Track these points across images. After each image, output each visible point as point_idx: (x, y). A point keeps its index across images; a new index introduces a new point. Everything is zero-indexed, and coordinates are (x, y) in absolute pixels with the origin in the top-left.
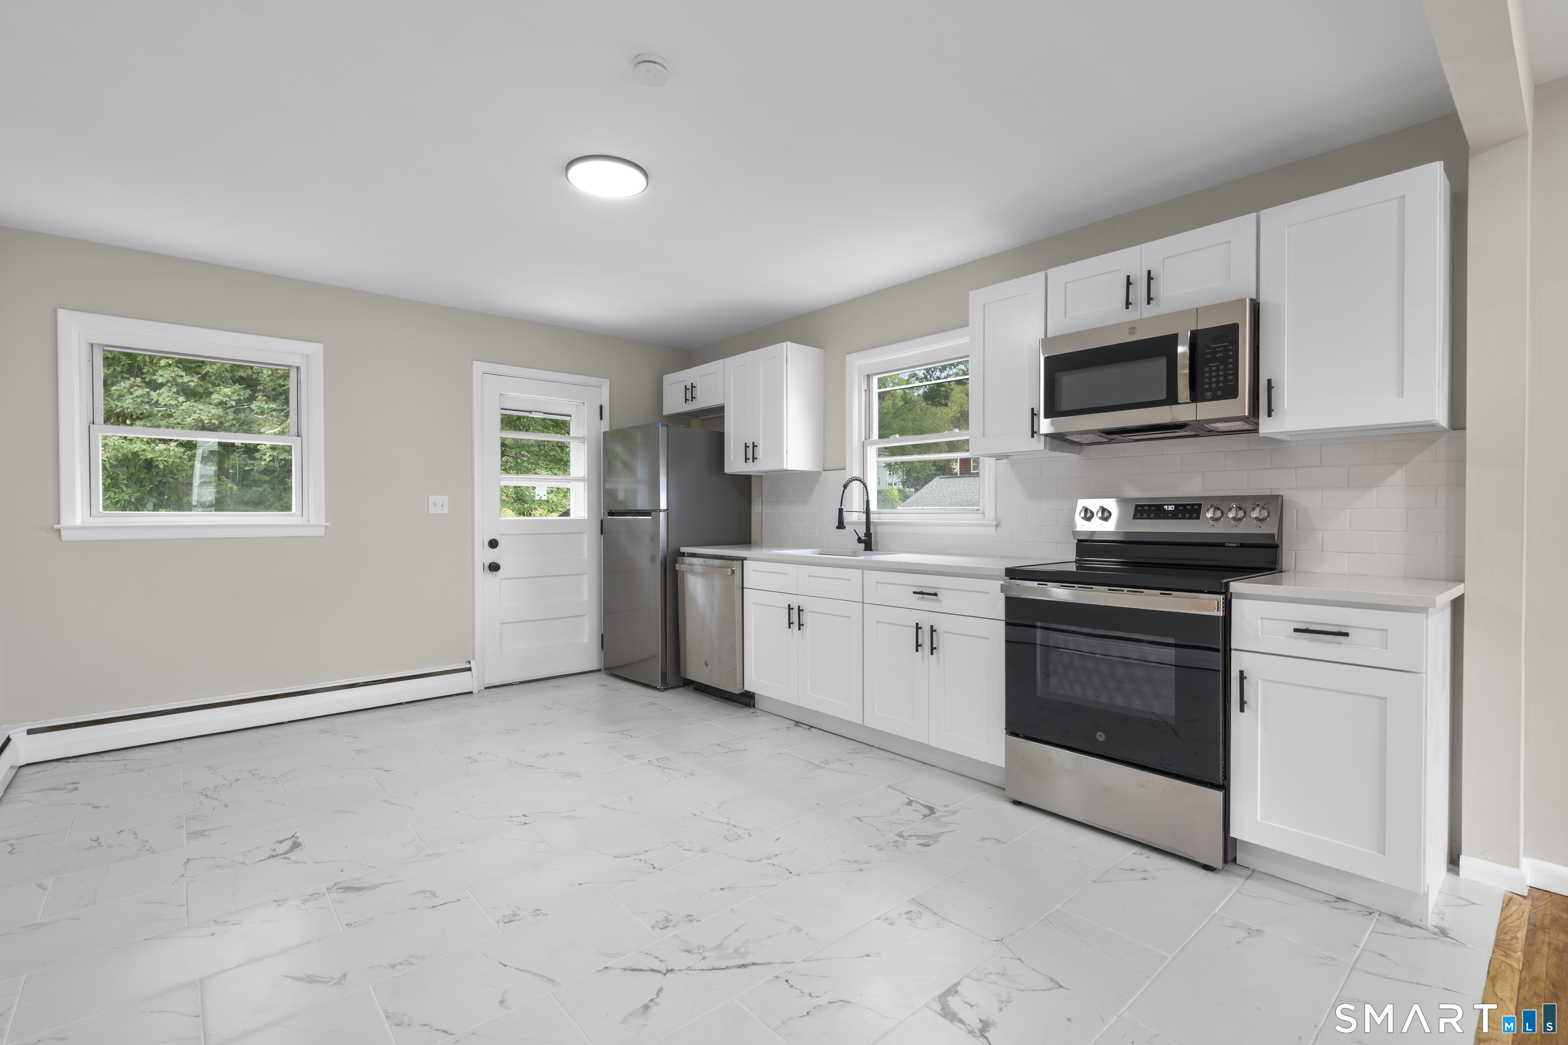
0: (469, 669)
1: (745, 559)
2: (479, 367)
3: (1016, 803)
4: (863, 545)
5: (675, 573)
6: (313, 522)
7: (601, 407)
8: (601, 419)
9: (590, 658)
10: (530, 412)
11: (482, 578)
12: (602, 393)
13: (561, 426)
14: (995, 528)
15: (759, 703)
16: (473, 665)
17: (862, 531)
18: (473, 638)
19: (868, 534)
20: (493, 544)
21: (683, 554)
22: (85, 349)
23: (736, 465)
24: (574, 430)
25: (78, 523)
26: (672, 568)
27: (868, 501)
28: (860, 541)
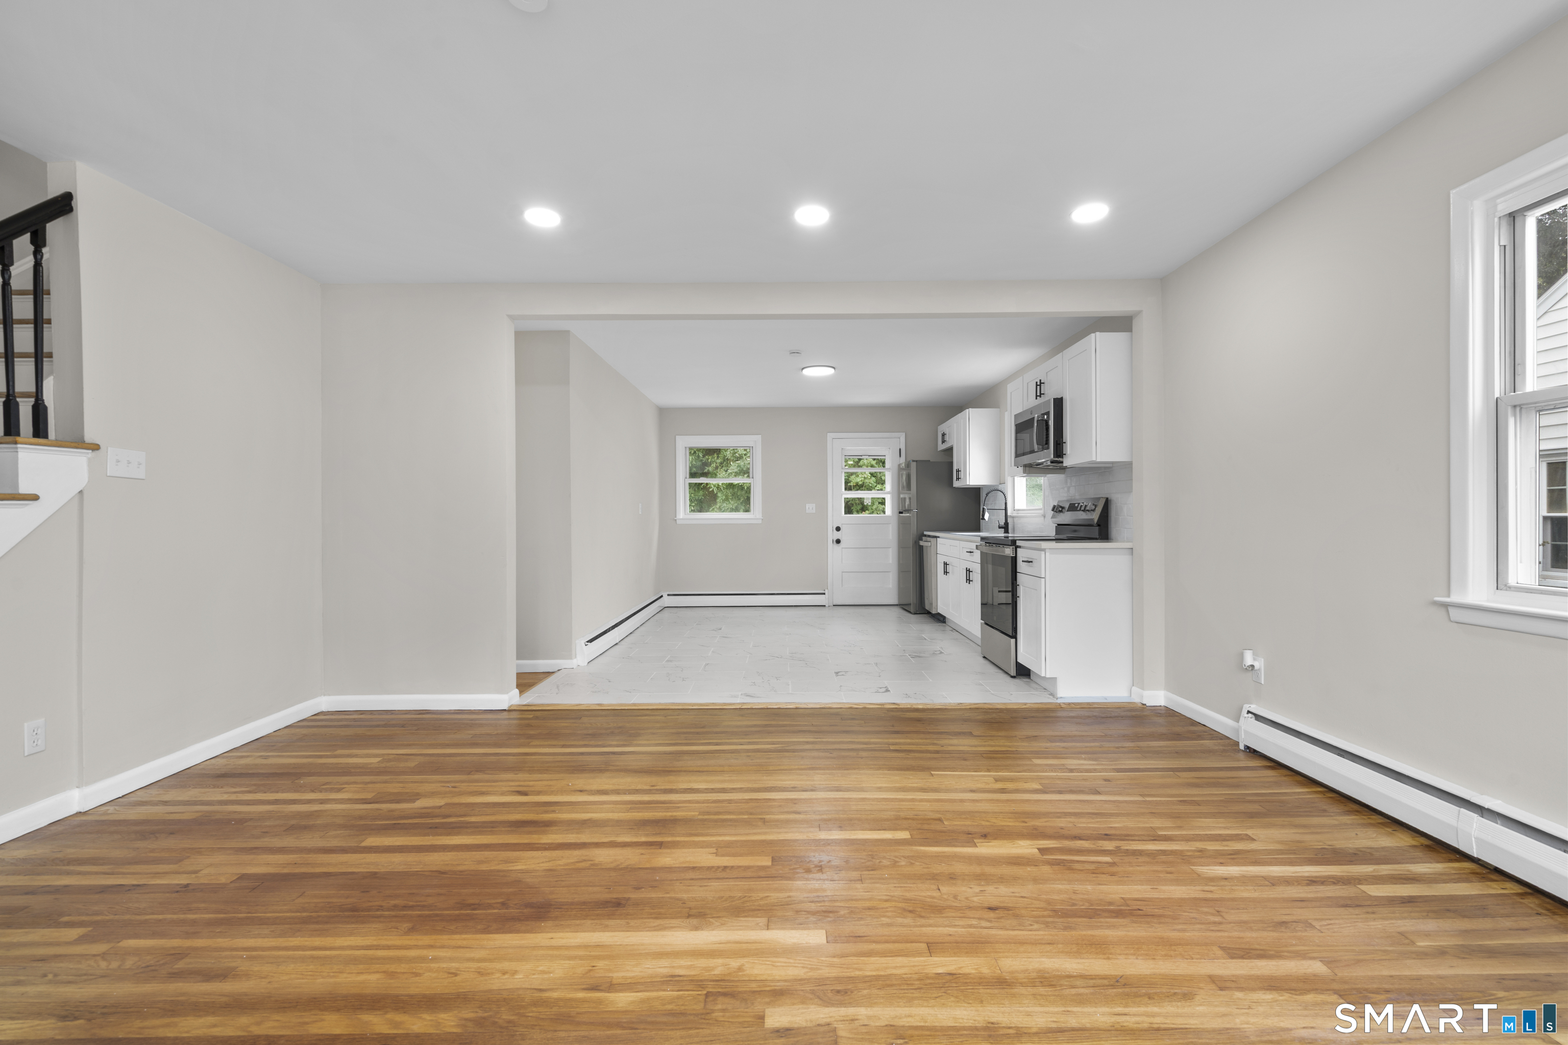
0: (824, 594)
1: (939, 537)
2: (830, 436)
3: (984, 657)
5: (921, 546)
6: (758, 517)
7: (900, 450)
8: (901, 456)
9: (893, 599)
11: (831, 544)
12: (900, 440)
13: (880, 463)
14: (1043, 518)
15: (944, 621)
16: (826, 592)
17: (1002, 523)
18: (827, 578)
19: (1006, 524)
20: (838, 529)
21: (925, 536)
22: (684, 449)
23: (956, 484)
24: (887, 465)
25: (681, 517)
26: (919, 543)
27: (1006, 504)
28: (1000, 527)
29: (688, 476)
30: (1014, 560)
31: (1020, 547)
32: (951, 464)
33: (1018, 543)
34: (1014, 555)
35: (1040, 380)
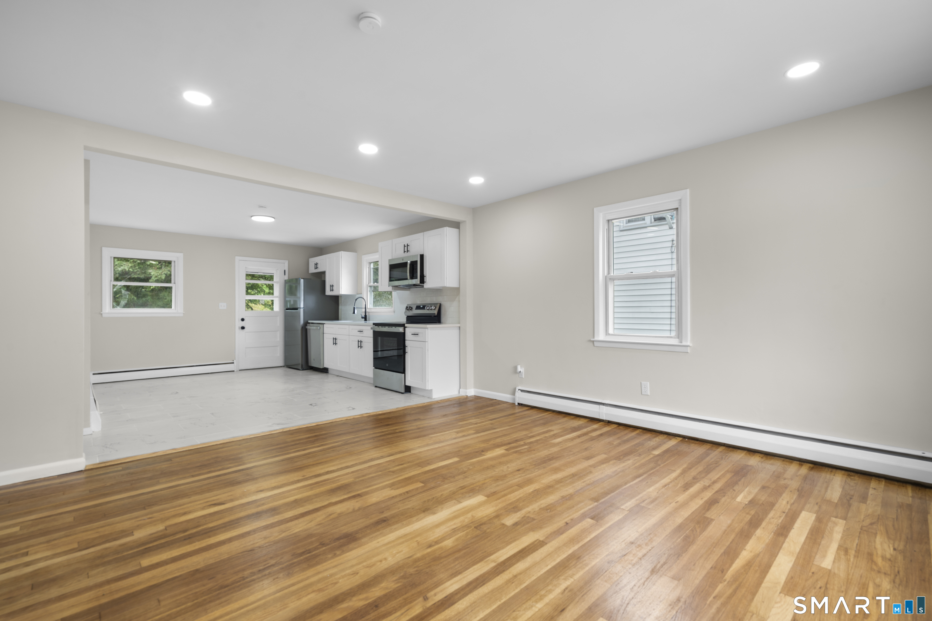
0: (233, 363)
1: (324, 324)
2: (237, 258)
3: (376, 387)
4: (364, 319)
5: (306, 330)
6: (179, 312)
7: (285, 271)
8: (285, 274)
9: (281, 363)
10: (258, 273)
11: (238, 331)
12: (285, 265)
13: (271, 278)
14: (393, 313)
15: (330, 371)
16: (235, 362)
17: (363, 316)
18: (235, 353)
19: (366, 316)
20: (243, 320)
21: (309, 323)
22: (110, 258)
23: (328, 292)
24: (275, 279)
25: (107, 311)
26: (305, 327)
27: (365, 305)
28: (362, 318)
29: (113, 279)
30: (404, 334)
31: (406, 327)
32: (324, 282)
33: (406, 325)
34: (404, 332)
35: (407, 244)
